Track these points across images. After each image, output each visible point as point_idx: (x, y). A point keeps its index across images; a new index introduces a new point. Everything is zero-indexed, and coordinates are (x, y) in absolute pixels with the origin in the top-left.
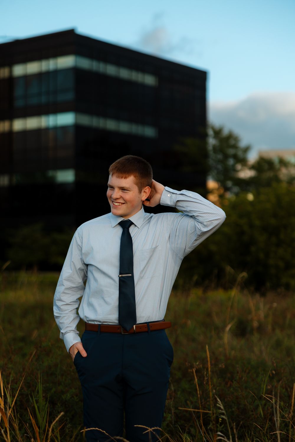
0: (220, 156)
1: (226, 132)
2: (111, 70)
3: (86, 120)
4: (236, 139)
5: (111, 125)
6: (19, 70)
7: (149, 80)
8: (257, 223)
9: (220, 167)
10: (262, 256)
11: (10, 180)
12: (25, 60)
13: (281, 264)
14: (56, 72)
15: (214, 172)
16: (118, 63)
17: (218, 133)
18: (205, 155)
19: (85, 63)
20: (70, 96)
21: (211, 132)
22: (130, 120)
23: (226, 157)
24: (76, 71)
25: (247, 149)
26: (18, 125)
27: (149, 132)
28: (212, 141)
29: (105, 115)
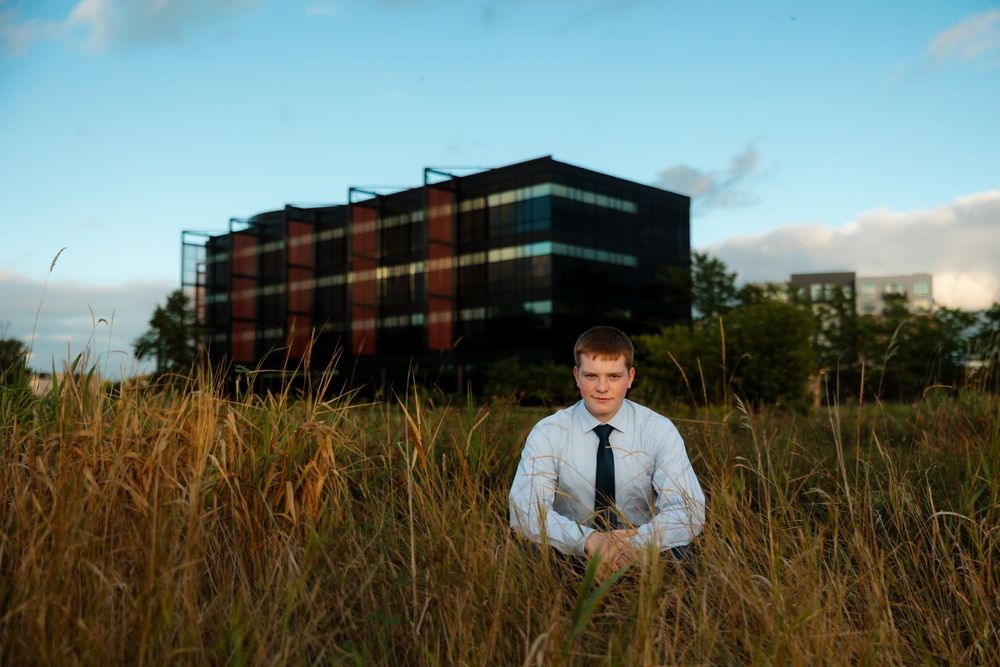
0: (704, 285)
1: (710, 259)
2: (589, 198)
3: (562, 249)
4: (722, 266)
5: (589, 254)
6: (494, 200)
7: (628, 207)
8: (749, 341)
9: (705, 295)
10: (754, 377)
11: (486, 313)
12: (500, 190)
13: (776, 386)
14: (532, 200)
15: (699, 301)
16: (596, 190)
17: (702, 259)
18: (690, 284)
19: (561, 190)
20: (546, 225)
21: (694, 259)
22: (610, 249)
23: (711, 284)
24: (553, 199)
25: (734, 276)
26: (495, 256)
27: (629, 260)
28: (695, 269)
29: (583, 244)
